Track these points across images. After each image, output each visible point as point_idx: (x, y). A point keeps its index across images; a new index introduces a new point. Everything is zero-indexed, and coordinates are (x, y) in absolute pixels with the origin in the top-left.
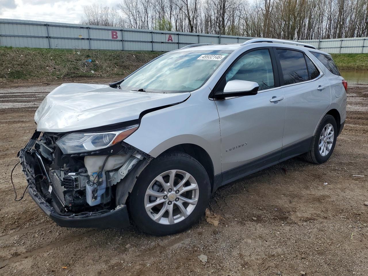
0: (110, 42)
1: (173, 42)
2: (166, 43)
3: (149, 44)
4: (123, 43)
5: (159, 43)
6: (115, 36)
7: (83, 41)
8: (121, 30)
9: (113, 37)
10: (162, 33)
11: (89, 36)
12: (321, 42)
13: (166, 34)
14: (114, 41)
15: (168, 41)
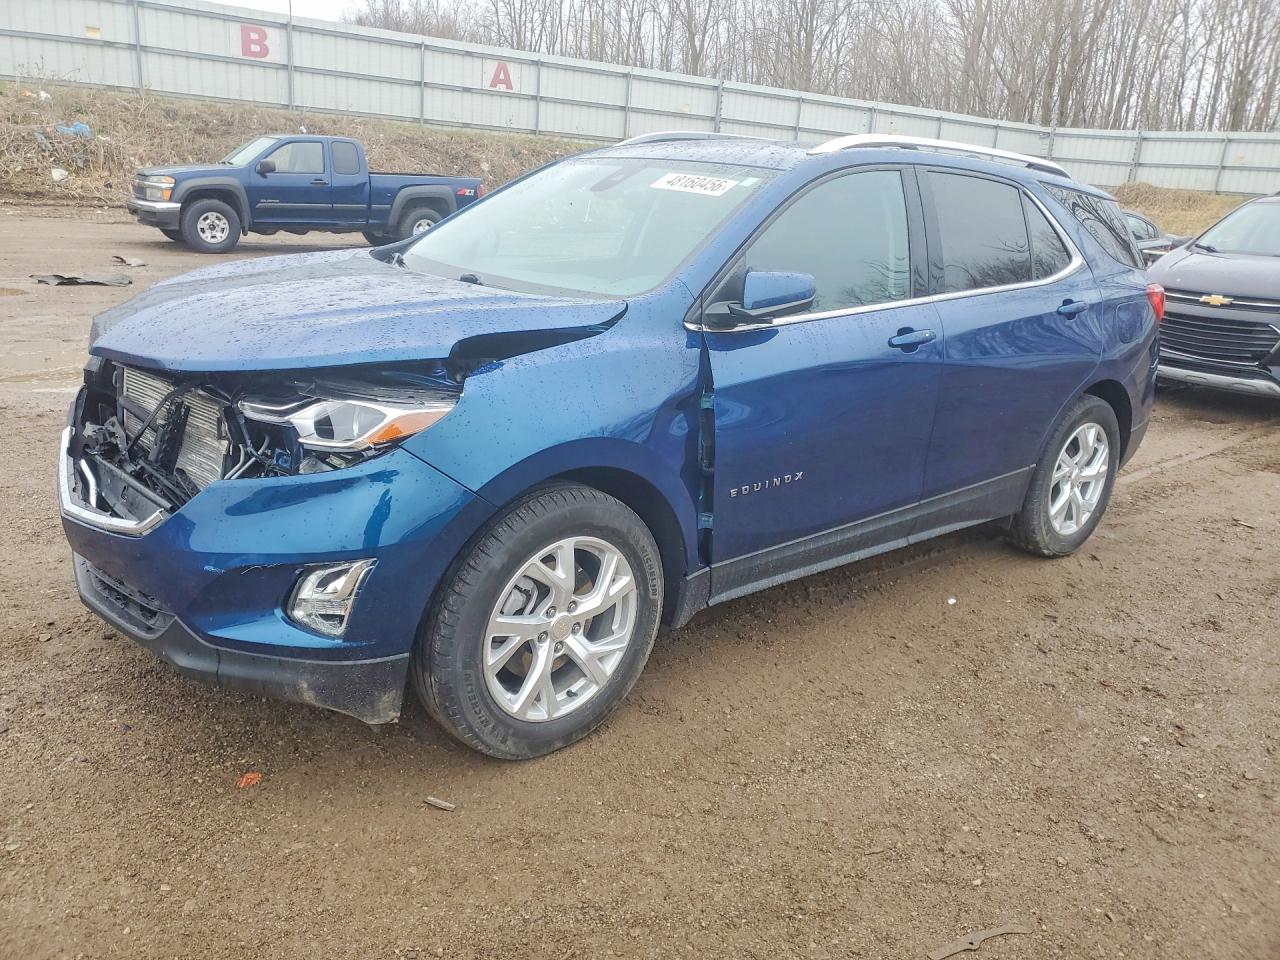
0: (234, 68)
1: (515, 90)
2: (482, 92)
3: (407, 90)
4: (290, 76)
5: (452, 89)
6: (255, 48)
7: (110, 53)
8: (284, 26)
9: (246, 50)
10: (468, 54)
11: (138, 38)
12: (1145, 139)
13: (483, 56)
14: (253, 65)
15: (493, 84)
